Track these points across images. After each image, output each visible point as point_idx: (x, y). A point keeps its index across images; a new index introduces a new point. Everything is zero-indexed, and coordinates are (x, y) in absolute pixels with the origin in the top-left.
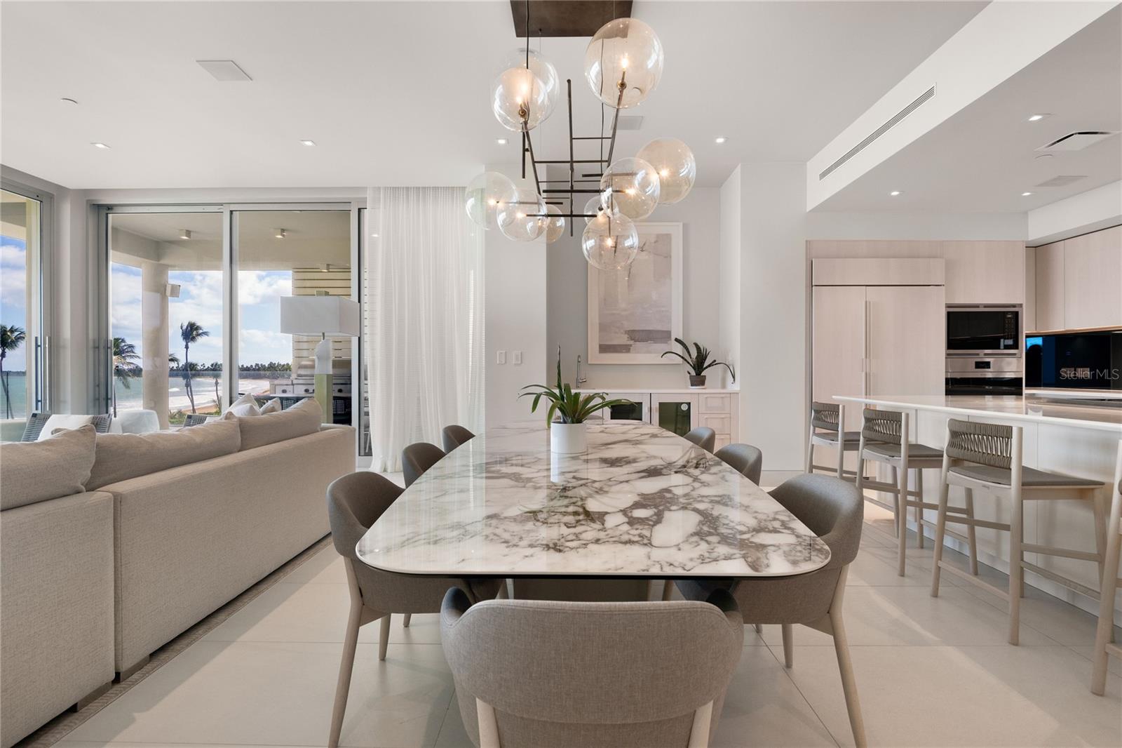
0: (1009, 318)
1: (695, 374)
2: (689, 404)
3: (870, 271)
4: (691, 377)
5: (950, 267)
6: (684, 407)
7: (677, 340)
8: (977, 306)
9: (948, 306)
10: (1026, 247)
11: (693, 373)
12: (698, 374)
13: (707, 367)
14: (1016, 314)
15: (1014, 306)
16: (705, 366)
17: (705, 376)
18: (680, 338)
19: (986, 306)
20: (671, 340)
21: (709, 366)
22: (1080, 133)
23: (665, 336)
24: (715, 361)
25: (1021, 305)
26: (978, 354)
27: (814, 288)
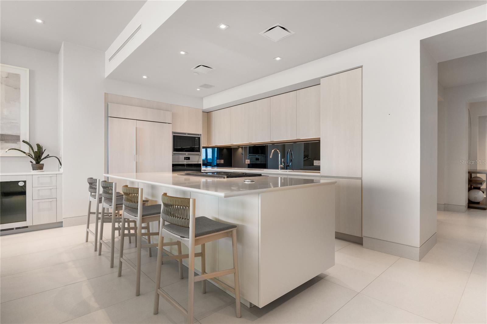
0: (197, 140)
1: (35, 163)
2: (25, 182)
3: (138, 113)
4: (33, 165)
5: (174, 116)
6: (21, 184)
7: (24, 141)
8: (185, 134)
9: (173, 133)
10: (203, 112)
11: (34, 162)
12: (38, 162)
13: (43, 159)
14: (199, 138)
15: (199, 135)
16: (42, 158)
17: (43, 165)
18: (28, 140)
19: (188, 134)
20: (20, 141)
21: (45, 158)
22: (203, 66)
23: (16, 138)
24: (48, 155)
25: (201, 135)
26: (185, 154)
27: (109, 117)
